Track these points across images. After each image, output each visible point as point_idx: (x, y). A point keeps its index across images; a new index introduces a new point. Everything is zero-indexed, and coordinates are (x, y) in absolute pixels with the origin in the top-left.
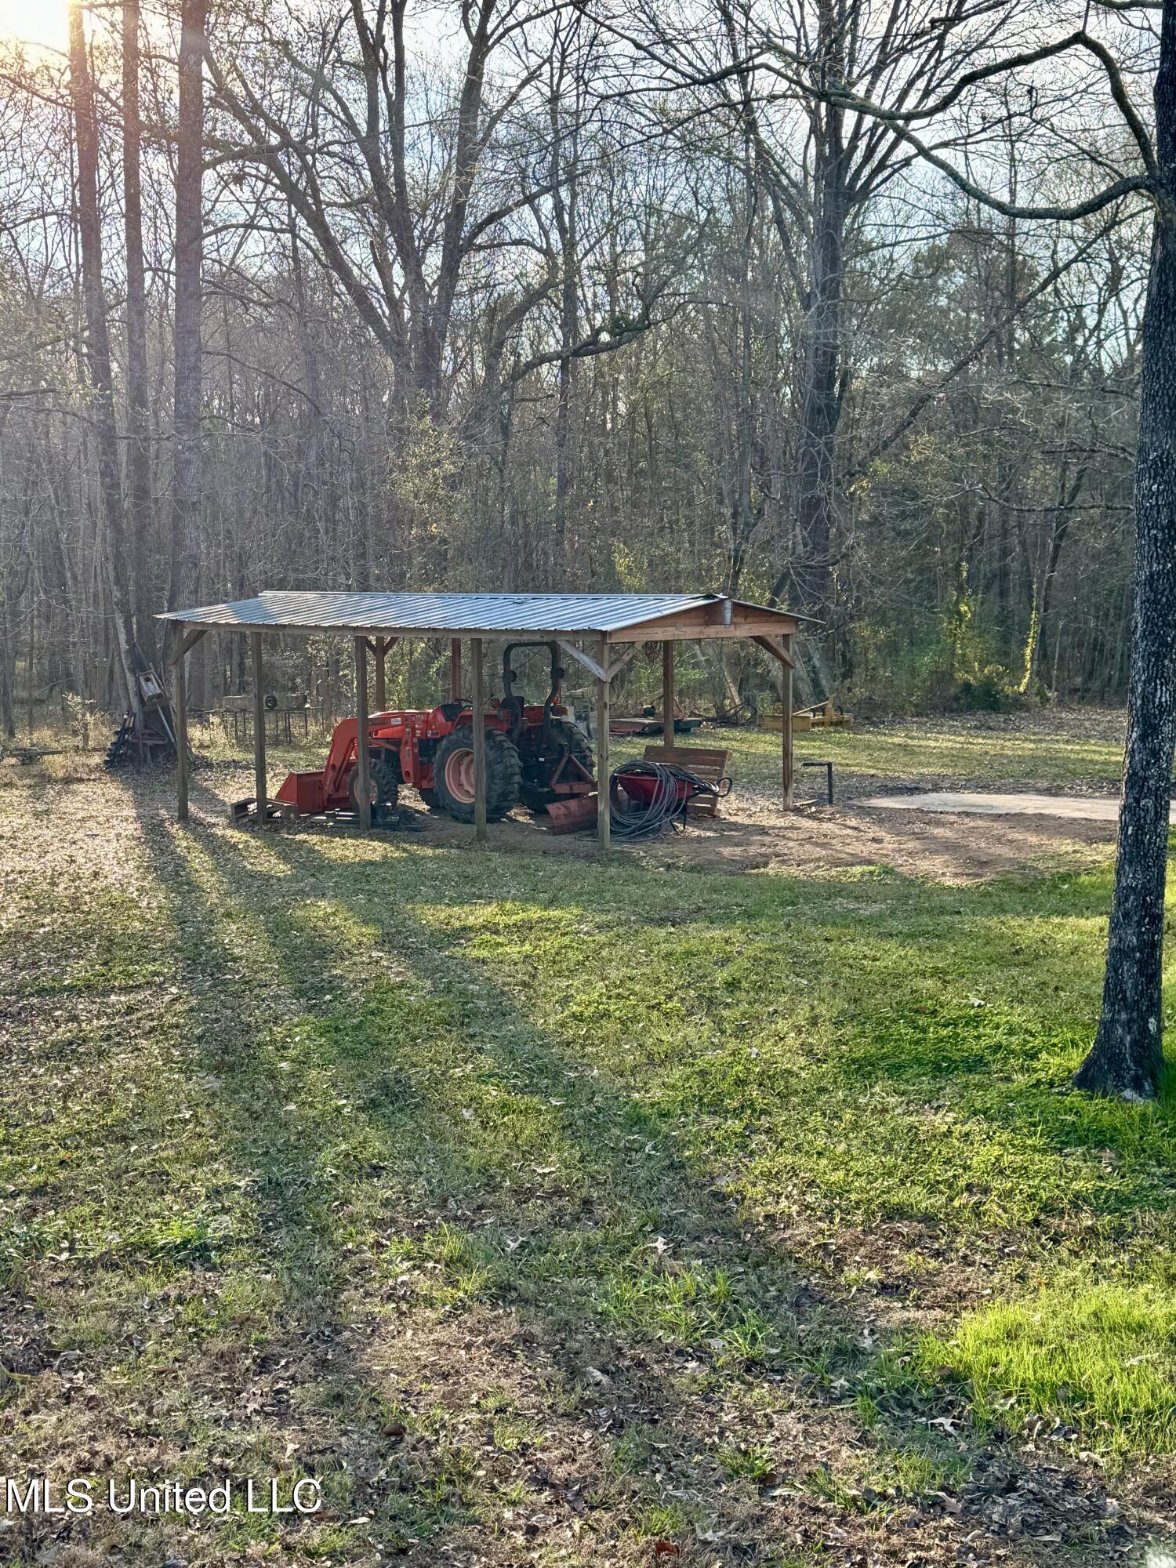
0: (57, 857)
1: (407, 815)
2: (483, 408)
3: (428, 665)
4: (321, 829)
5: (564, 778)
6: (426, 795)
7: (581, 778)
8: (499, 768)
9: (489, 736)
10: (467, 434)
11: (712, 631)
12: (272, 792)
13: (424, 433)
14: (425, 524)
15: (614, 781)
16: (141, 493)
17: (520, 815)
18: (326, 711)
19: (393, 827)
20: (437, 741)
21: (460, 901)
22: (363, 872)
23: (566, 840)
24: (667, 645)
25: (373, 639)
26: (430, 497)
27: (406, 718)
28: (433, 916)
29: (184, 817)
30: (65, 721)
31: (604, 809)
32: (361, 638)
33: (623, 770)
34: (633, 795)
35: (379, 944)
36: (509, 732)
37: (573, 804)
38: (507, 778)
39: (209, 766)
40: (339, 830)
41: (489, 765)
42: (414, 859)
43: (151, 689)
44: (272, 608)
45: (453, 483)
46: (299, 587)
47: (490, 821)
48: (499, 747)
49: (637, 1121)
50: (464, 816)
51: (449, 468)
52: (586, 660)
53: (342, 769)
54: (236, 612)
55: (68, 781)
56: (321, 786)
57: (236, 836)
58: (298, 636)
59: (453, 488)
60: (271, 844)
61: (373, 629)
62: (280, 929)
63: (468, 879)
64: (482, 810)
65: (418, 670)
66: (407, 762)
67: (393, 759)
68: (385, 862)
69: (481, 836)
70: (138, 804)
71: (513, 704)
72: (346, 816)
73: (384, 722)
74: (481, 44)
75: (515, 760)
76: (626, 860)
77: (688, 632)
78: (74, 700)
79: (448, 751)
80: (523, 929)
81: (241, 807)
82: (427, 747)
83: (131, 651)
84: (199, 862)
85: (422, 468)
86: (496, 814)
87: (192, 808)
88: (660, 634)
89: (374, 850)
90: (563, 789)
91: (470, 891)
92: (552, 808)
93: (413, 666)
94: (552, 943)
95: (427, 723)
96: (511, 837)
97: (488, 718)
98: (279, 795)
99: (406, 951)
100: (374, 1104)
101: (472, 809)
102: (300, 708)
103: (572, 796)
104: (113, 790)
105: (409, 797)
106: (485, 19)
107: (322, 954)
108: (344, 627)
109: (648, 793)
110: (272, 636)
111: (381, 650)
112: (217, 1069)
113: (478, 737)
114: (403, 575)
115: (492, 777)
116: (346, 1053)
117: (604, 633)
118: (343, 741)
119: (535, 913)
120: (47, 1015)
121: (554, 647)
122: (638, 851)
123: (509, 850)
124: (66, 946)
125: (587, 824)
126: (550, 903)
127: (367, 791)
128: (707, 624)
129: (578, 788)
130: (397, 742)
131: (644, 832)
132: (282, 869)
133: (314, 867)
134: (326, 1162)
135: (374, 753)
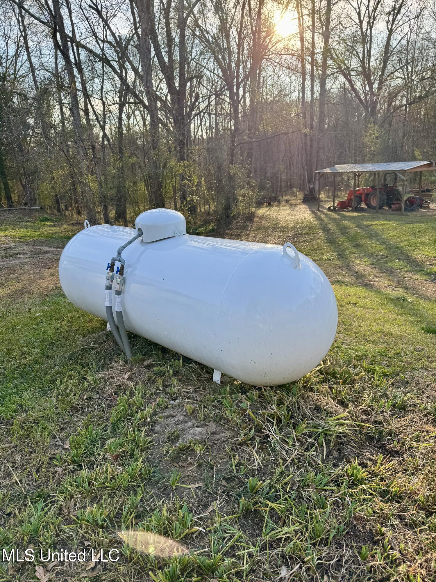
0: (298, 217)
1: (363, 208)
2: (386, 120)
3: (369, 179)
4: (345, 211)
5: (395, 200)
6: (367, 204)
7: (399, 200)
8: (382, 198)
9: (380, 192)
10: (381, 126)
11: (430, 169)
12: (336, 205)
13: (371, 127)
14: (370, 148)
15: (406, 200)
16: (311, 146)
17: (386, 208)
18: (346, 190)
19: (360, 210)
20: (369, 194)
21: (372, 221)
22: (353, 217)
23: (395, 212)
24: (421, 172)
25: (357, 174)
26: (372, 142)
27: (364, 190)
28: (365, 223)
29: (318, 210)
30: (294, 195)
31: (403, 206)
32: (355, 173)
33: (408, 198)
34: (410, 203)
35: (356, 227)
36: (385, 191)
37: (397, 205)
38: (383, 200)
39: (322, 201)
40: (349, 211)
41: (380, 198)
42: (363, 215)
43: (312, 186)
44: (338, 169)
45: (377, 138)
46: (344, 164)
47: (379, 209)
48: (382, 194)
49: (397, 248)
50: (374, 208)
51: (376, 135)
52: (401, 176)
53: (350, 200)
54: (331, 170)
55: (296, 205)
56: (345, 203)
57: (330, 213)
58: (341, 174)
59: (377, 139)
60: (336, 214)
61: (358, 172)
62: (338, 225)
63: (373, 218)
64: (378, 207)
65: (366, 180)
66: (363, 198)
67: (360, 197)
68: (358, 216)
69: (377, 212)
70: (309, 208)
71: (386, 186)
72: (350, 209)
73: (359, 190)
74: (391, 32)
75: (385, 197)
76: (407, 215)
77: (425, 169)
78: (295, 190)
79: (371, 195)
80: (383, 225)
81: (329, 208)
82: (367, 195)
83: (308, 179)
84: (323, 216)
85: (370, 135)
86: (381, 208)
87: (320, 209)
88: (418, 170)
89: (355, 214)
90: (395, 202)
91: (374, 219)
92: (393, 206)
93: (366, 179)
94: (387, 226)
95: (368, 190)
96: (383, 211)
97: (380, 188)
98: (337, 205)
99: (361, 228)
100: (354, 246)
101: (376, 207)
102: (340, 189)
103: (397, 204)
104: (304, 206)
105: (363, 205)
106: (392, 25)
107: (346, 228)
108: (352, 172)
109: (413, 203)
110: (336, 174)
111: (359, 176)
112: (330, 243)
113: (378, 192)
114: (364, 159)
115: (380, 200)
116: (350, 241)
117: (405, 170)
118: (350, 194)
119: (386, 222)
120: (301, 237)
121: (395, 174)
122: (409, 214)
123: (383, 214)
124: (302, 228)
125: (400, 209)
126: (389, 221)
127: (355, 204)
128: (429, 167)
129: (398, 202)
130: (361, 194)
131: (412, 210)
132: (338, 217)
133: (345, 217)
134: (347, 252)
135: (356, 196)
